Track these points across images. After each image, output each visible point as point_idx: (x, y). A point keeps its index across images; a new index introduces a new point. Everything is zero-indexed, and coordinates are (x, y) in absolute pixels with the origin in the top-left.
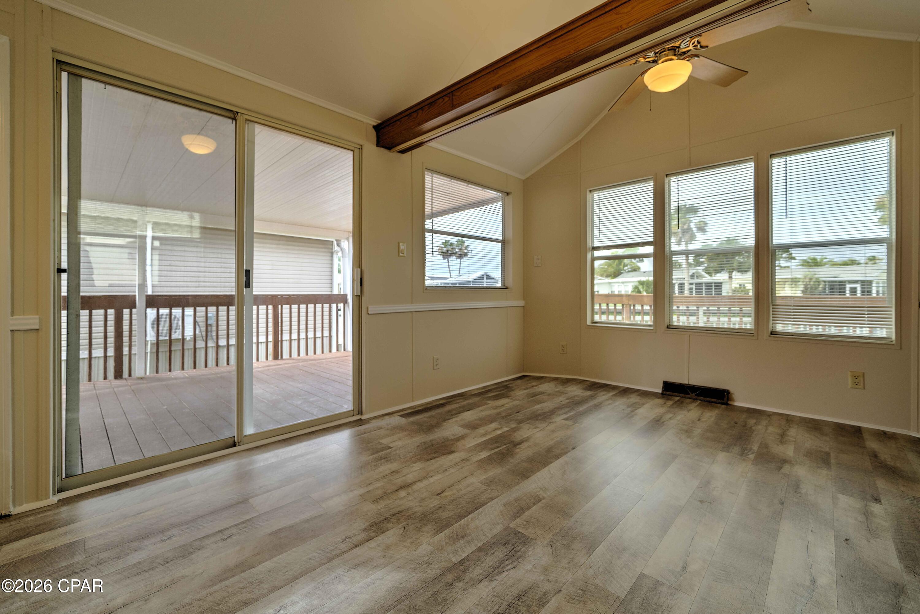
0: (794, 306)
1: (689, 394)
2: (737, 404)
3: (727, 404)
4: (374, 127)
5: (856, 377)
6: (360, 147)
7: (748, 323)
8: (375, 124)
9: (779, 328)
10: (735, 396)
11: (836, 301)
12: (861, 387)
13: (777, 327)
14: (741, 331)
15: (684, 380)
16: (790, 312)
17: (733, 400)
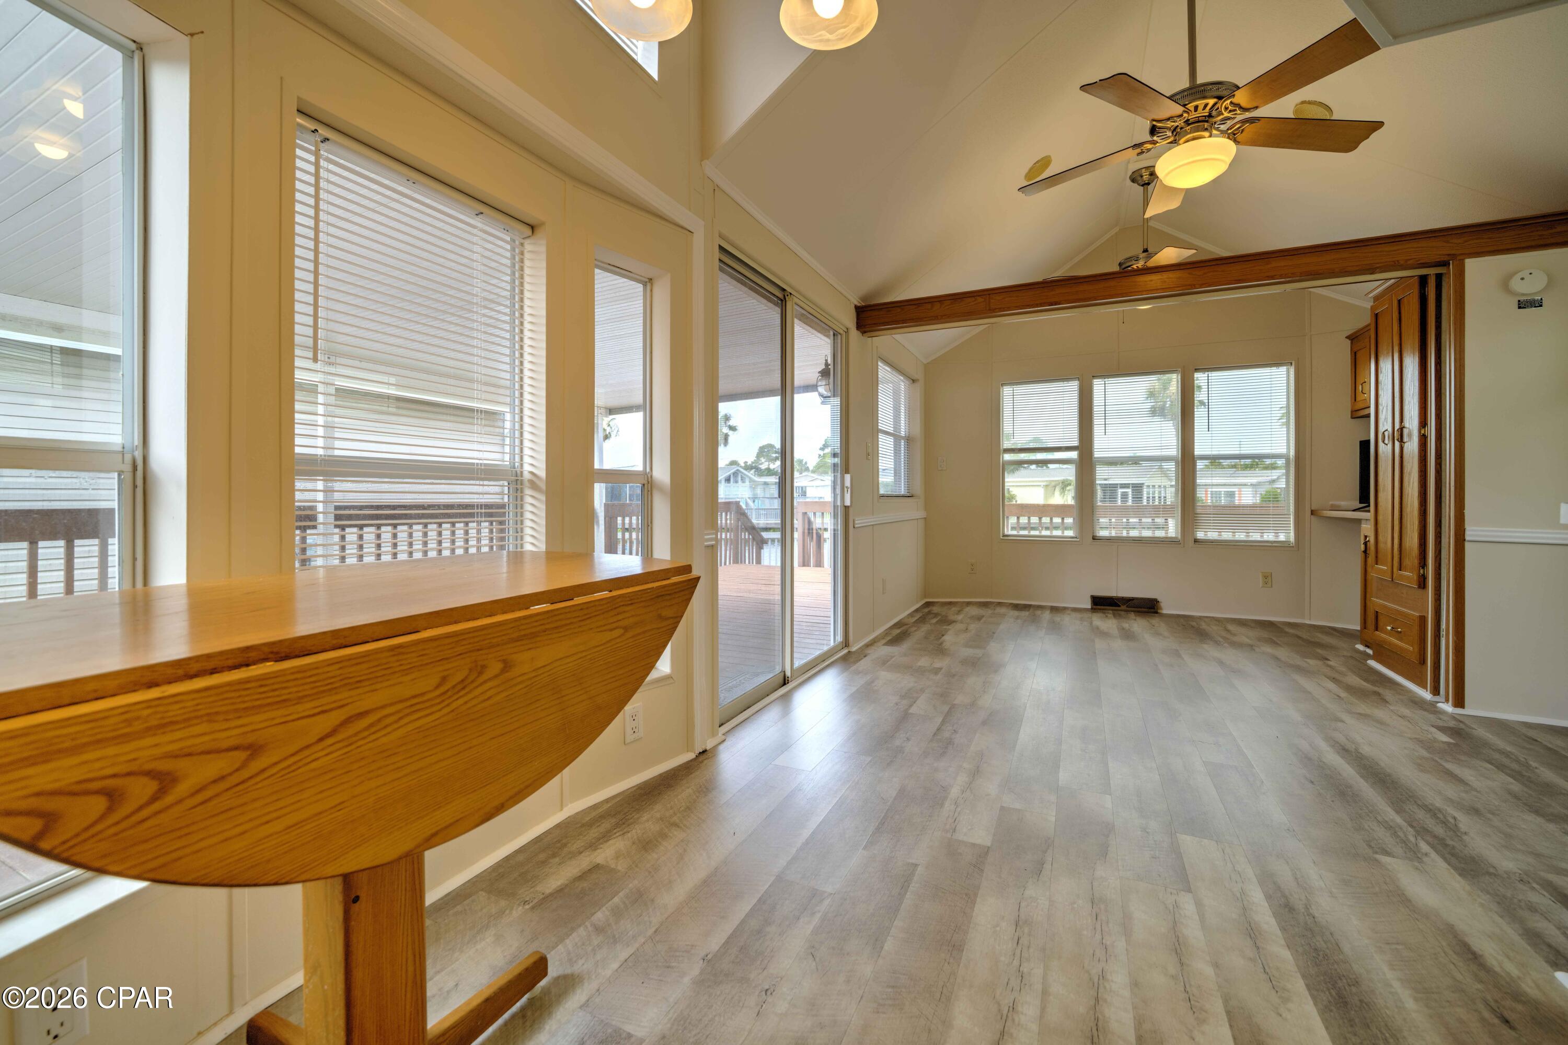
0: (1213, 514)
1: (1119, 606)
2: (1165, 611)
3: (1157, 613)
4: (857, 308)
5: (1266, 577)
6: (846, 330)
7: (1172, 529)
8: (859, 305)
9: (1200, 535)
10: (1162, 605)
11: (1247, 510)
12: (1270, 585)
13: (1198, 535)
14: (1167, 540)
15: (1112, 593)
16: (1211, 520)
17: (1161, 609)
